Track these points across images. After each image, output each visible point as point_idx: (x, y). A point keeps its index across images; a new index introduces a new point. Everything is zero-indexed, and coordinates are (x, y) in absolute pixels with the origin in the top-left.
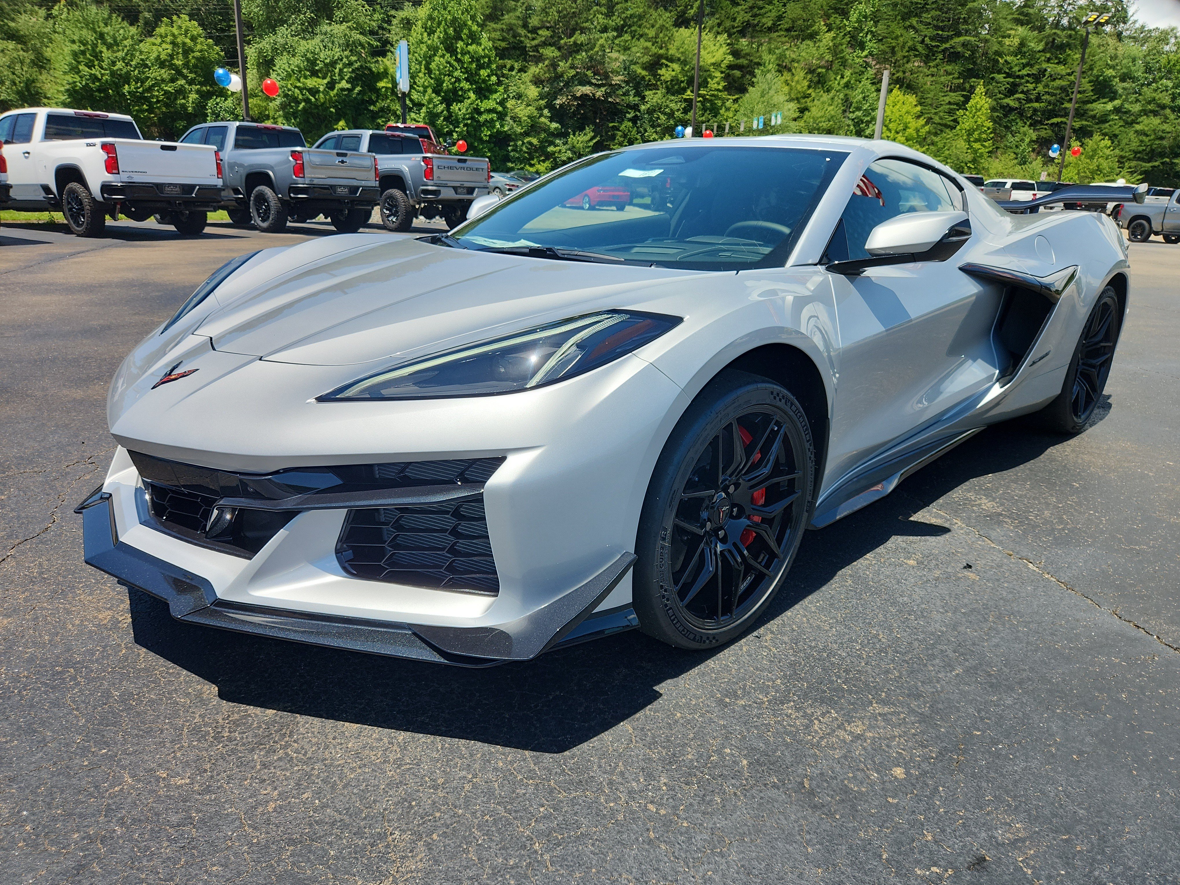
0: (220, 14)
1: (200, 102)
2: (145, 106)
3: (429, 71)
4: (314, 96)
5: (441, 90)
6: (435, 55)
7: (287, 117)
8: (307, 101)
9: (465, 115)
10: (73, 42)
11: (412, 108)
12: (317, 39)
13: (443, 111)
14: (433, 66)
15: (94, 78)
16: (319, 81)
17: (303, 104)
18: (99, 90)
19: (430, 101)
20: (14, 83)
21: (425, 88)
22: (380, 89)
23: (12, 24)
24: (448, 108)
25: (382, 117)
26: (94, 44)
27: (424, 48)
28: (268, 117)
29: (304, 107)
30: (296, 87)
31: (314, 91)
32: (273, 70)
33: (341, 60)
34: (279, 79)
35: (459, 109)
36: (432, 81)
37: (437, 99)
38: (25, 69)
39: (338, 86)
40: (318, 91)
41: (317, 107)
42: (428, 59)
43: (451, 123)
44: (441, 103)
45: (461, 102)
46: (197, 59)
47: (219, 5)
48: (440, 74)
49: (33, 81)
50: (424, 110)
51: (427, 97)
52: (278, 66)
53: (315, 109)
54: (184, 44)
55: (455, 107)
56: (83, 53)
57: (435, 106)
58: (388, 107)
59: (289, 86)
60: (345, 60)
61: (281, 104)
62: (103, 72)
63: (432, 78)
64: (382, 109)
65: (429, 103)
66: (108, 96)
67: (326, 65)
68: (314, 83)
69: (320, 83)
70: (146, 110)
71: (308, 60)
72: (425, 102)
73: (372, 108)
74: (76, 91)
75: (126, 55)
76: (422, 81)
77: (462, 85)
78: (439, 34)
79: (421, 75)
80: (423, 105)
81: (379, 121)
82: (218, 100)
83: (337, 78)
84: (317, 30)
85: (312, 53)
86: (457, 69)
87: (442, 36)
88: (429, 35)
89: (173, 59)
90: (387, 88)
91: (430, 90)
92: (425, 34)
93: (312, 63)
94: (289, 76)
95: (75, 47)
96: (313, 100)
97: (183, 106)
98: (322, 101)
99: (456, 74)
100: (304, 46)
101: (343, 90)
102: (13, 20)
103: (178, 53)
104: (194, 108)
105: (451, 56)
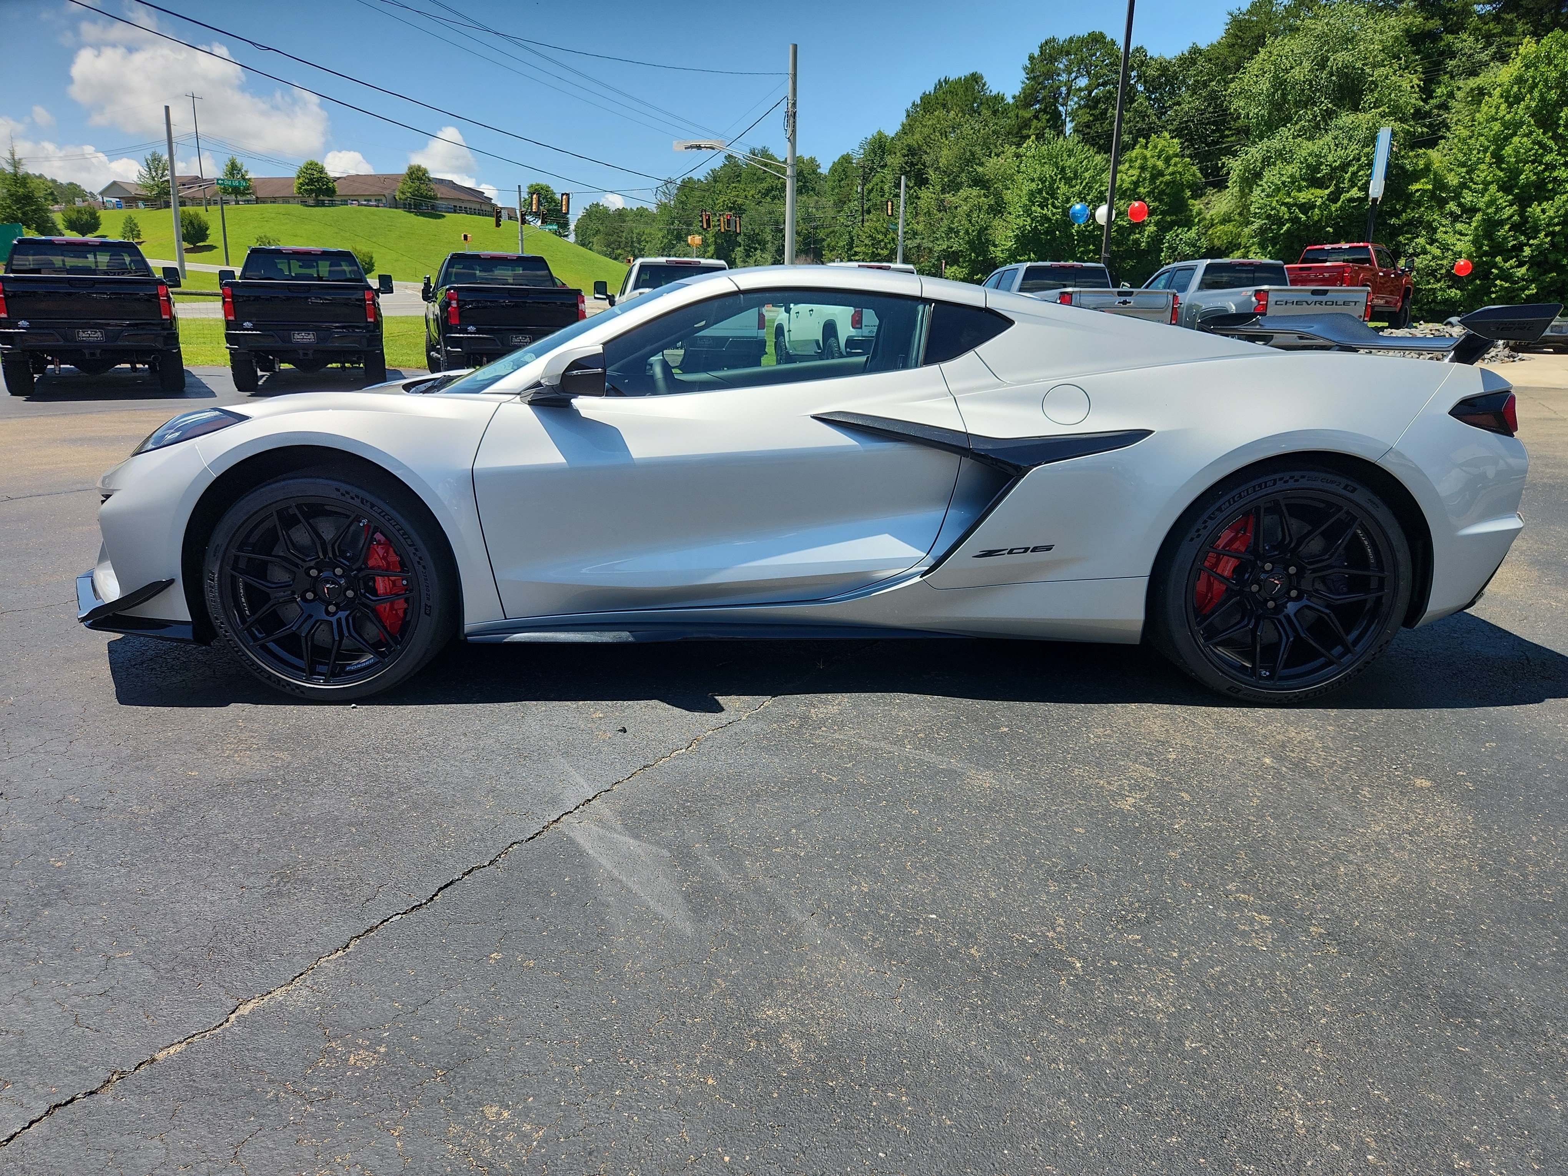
0: (1214, 123)
1: (1157, 236)
2: (1091, 247)
3: (1499, 159)
4: (1305, 213)
5: (1516, 185)
6: (1514, 134)
7: (1262, 246)
8: (1295, 220)
9: (1551, 218)
10: (1033, 180)
11: (1461, 216)
12: (1328, 138)
13: (1512, 216)
14: (1508, 150)
15: (1046, 218)
16: (1318, 192)
17: (1288, 225)
18: (1047, 233)
19: (1492, 202)
20: (967, 232)
21: (1486, 184)
22: (1412, 194)
23: (980, 169)
24: (1522, 213)
25: (1407, 232)
26: (1053, 180)
27: (1497, 126)
28: (1238, 247)
29: (1289, 230)
30: (1283, 204)
31: (1306, 208)
32: (1258, 185)
33: (1359, 160)
34: (1263, 195)
35: (1543, 211)
36: (1501, 174)
37: (1503, 199)
38: (981, 216)
39: (1344, 197)
40: (1313, 207)
41: (1307, 227)
42: (1501, 141)
43: (1523, 233)
44: (1511, 205)
45: (1548, 199)
46: (1167, 184)
47: (1216, 112)
48: (1517, 162)
49: (986, 229)
50: (1479, 216)
51: (1486, 198)
52: (1265, 180)
53: (1304, 230)
54: (1154, 167)
55: (1535, 209)
56: (1040, 191)
57: (1499, 210)
58: (1420, 217)
59: (1274, 204)
60: (1363, 159)
61: (1261, 228)
62: (1054, 210)
63: (1502, 170)
64: (1410, 223)
65: (1488, 207)
66: (1054, 238)
67: (1333, 170)
68: (1310, 196)
69: (1318, 195)
70: (1093, 251)
71: (1309, 166)
72: (1481, 205)
73: (1393, 221)
74: (1023, 235)
75: (1084, 188)
76: (1483, 175)
77: (1555, 174)
78: (1532, 101)
79: (1483, 167)
80: (1479, 210)
81: (1401, 238)
82: (1179, 231)
83: (1346, 185)
84: (1333, 124)
85: (1316, 156)
86: (1551, 151)
87: (1533, 104)
88: (1510, 106)
89: (1139, 186)
90: (1425, 191)
91: (1493, 188)
92: (1503, 106)
93: (1316, 169)
94: (1278, 189)
95: (1033, 186)
96: (1303, 218)
97: (1137, 242)
98: (1316, 218)
99: (1548, 158)
100: (1306, 148)
101: (1351, 200)
102: (981, 164)
103: (1145, 179)
104: (1148, 242)
105: (1544, 133)
